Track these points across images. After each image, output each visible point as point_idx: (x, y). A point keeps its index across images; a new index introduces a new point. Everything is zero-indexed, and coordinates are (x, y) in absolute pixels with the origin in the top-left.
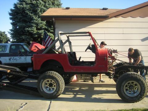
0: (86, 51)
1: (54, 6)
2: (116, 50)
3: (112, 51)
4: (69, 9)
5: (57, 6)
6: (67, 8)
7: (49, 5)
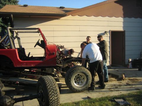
0: (35, 47)
1: (11, 3)
2: (63, 46)
3: (59, 47)
4: (27, 7)
5: (13, 4)
6: (25, 6)
7: (5, 2)
